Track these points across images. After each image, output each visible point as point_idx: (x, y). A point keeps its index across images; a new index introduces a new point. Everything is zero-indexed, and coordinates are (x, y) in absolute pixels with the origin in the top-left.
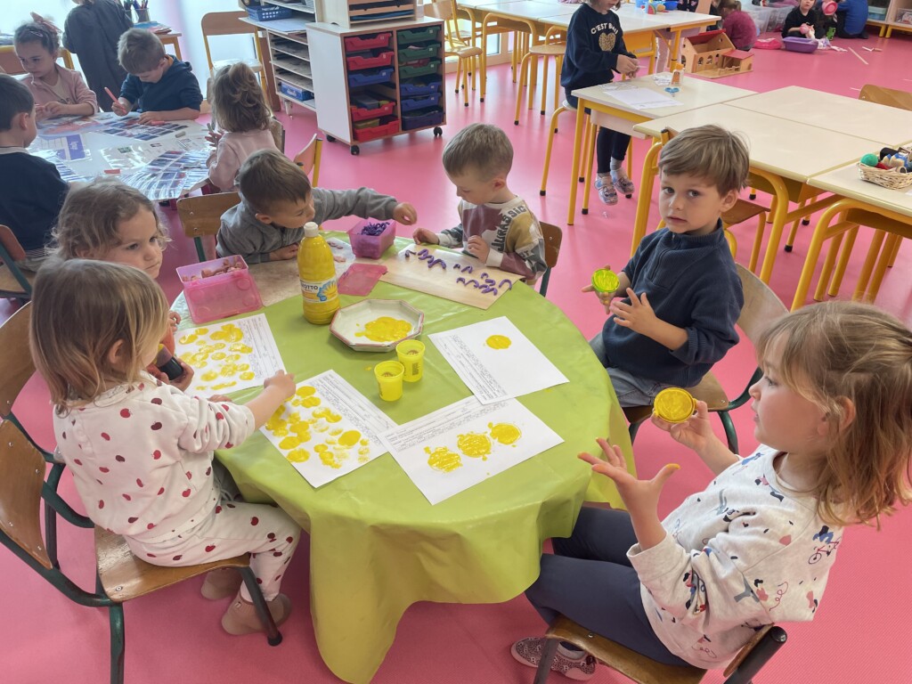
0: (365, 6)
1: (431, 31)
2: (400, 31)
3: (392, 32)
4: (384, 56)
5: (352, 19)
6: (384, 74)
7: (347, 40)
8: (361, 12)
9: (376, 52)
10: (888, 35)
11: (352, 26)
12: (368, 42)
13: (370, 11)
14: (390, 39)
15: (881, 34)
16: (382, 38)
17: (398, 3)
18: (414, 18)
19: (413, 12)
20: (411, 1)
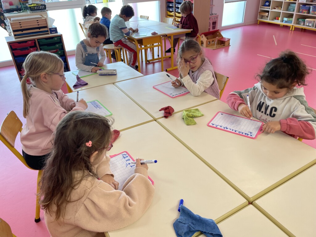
0: (22, 30)
1: (56, 39)
2: (38, 40)
3: (35, 40)
5: (15, 35)
7: (11, 44)
8: (20, 32)
10: (293, 30)
11: (16, 38)
12: (22, 44)
13: (24, 32)
14: (35, 43)
15: (291, 29)
16: (30, 42)
17: (39, 28)
18: (48, 34)
19: (48, 31)
20: (46, 27)
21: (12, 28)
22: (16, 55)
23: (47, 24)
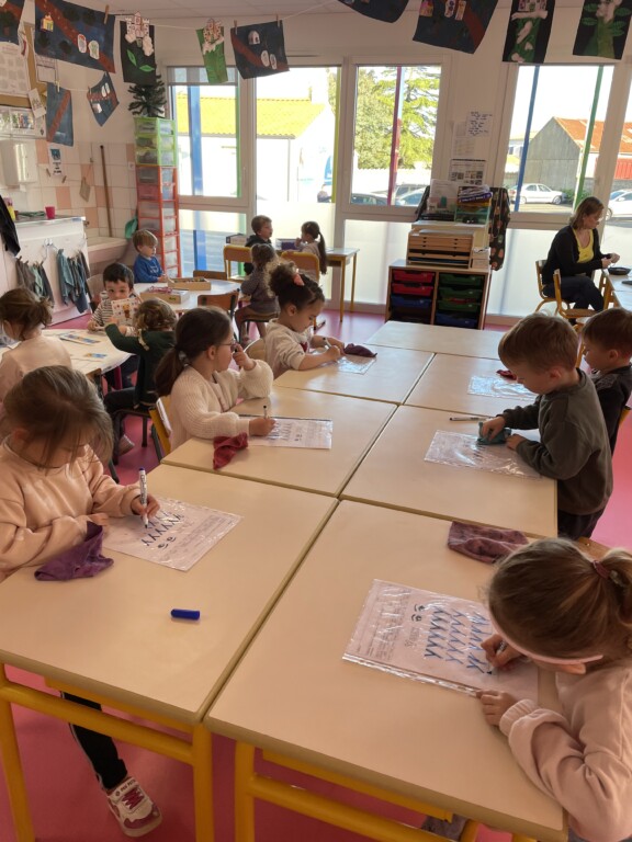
0: (424, 252)
1: (474, 279)
2: (441, 273)
3: (435, 273)
4: (423, 288)
5: (409, 258)
6: (422, 302)
7: (394, 272)
8: (420, 255)
9: (416, 285)
11: (408, 263)
13: (427, 256)
14: (434, 278)
16: (425, 275)
17: (455, 254)
18: (467, 267)
19: (467, 262)
20: (468, 254)
21: (409, 244)
22: (395, 292)
23: (470, 248)
